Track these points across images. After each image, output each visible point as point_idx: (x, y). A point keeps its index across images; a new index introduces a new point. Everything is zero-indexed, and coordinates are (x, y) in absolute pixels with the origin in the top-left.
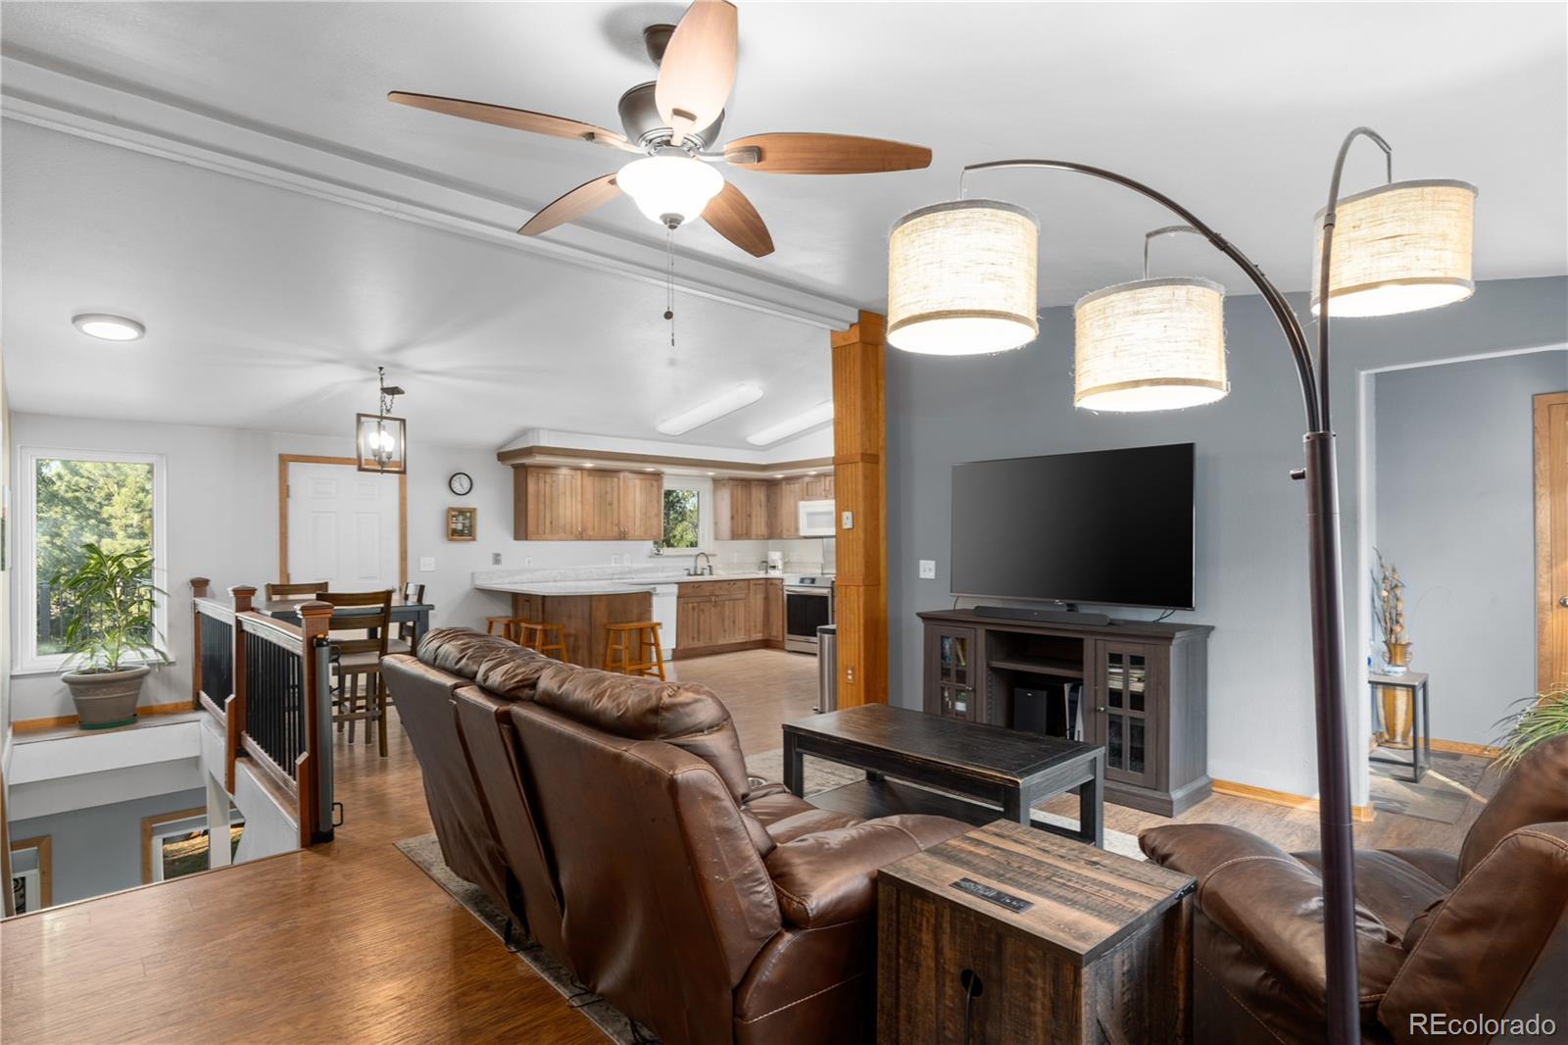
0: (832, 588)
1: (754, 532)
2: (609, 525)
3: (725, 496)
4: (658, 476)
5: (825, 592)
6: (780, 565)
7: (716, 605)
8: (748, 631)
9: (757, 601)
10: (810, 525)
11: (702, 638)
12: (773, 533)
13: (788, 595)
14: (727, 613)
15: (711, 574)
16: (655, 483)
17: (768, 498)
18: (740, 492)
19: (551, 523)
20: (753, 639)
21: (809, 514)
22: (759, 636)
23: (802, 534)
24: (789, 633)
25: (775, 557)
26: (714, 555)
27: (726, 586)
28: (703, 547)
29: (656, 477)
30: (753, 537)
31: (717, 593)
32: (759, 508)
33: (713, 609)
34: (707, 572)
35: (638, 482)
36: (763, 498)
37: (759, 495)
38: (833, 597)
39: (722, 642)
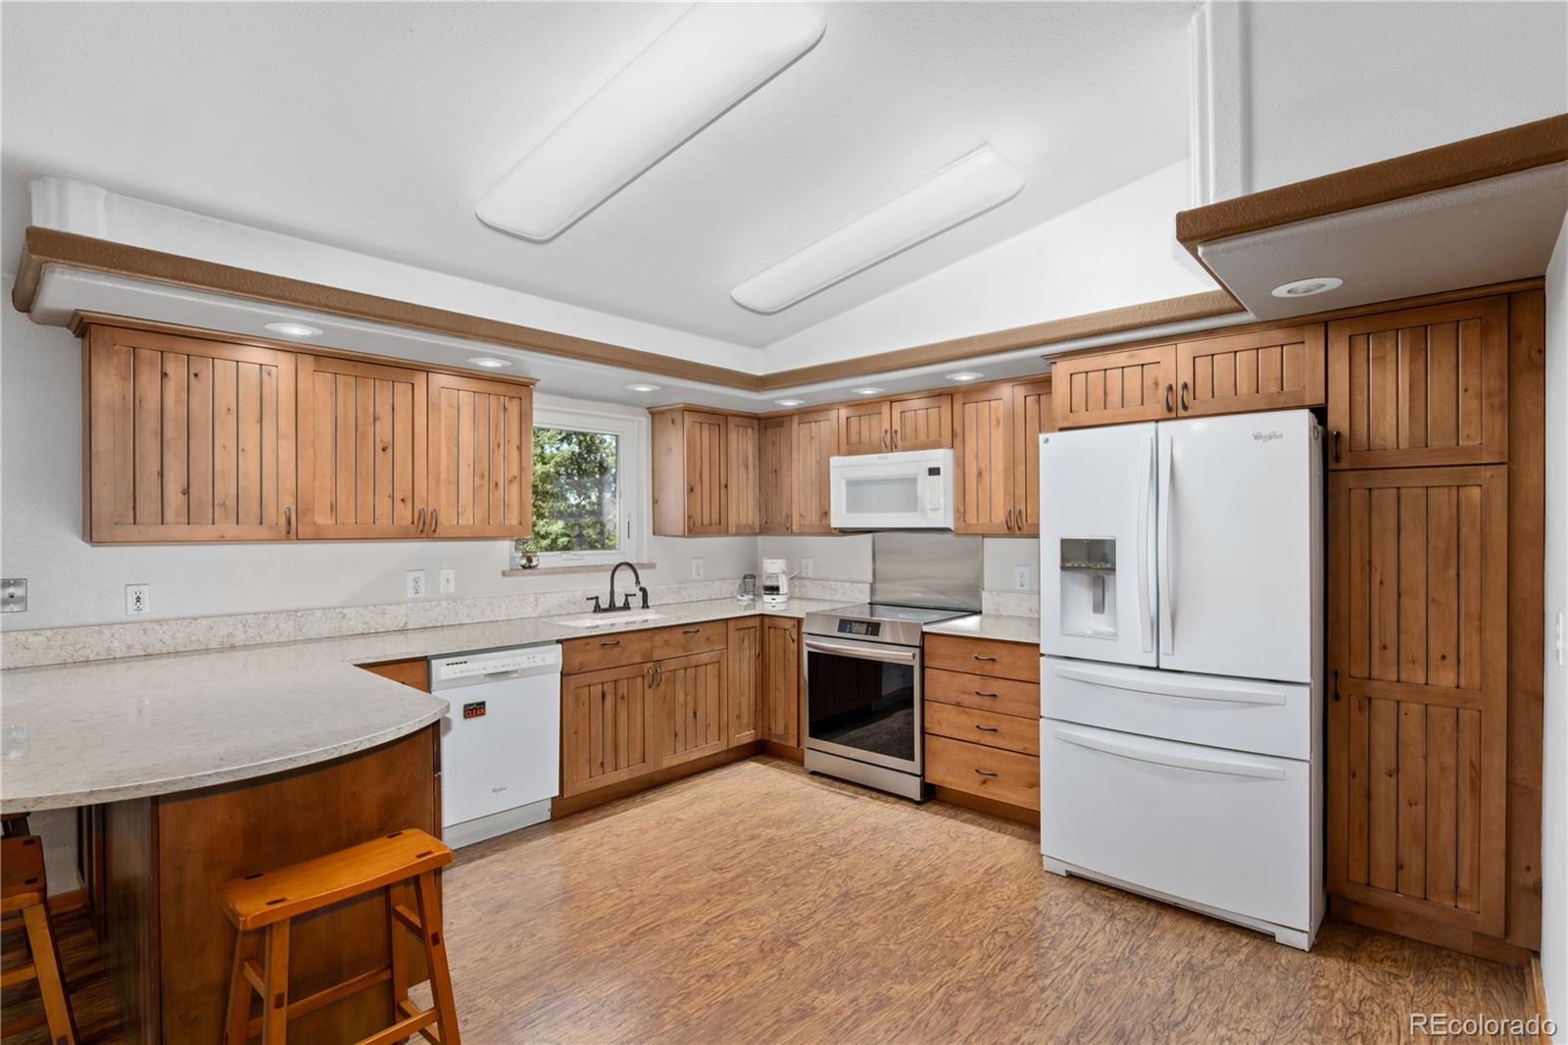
0: (922, 648)
1: (733, 520)
2: (384, 503)
3: (676, 443)
4: (518, 387)
5: (905, 656)
6: (783, 584)
7: (655, 681)
8: (722, 730)
9: (742, 666)
10: (853, 506)
11: (623, 761)
12: (770, 523)
13: (809, 652)
14: (680, 697)
15: (645, 605)
16: (513, 407)
17: (761, 451)
18: (706, 437)
19: (187, 492)
20: (734, 744)
21: (853, 484)
22: (746, 736)
23: (836, 522)
24: (814, 734)
25: (773, 568)
26: (652, 566)
27: (678, 635)
28: (626, 548)
29: (513, 391)
30: (732, 529)
31: (657, 655)
32: (742, 469)
33: (649, 694)
34: (636, 602)
35: (466, 399)
36: (751, 451)
37: (742, 444)
38: (923, 668)
39: (670, 761)
